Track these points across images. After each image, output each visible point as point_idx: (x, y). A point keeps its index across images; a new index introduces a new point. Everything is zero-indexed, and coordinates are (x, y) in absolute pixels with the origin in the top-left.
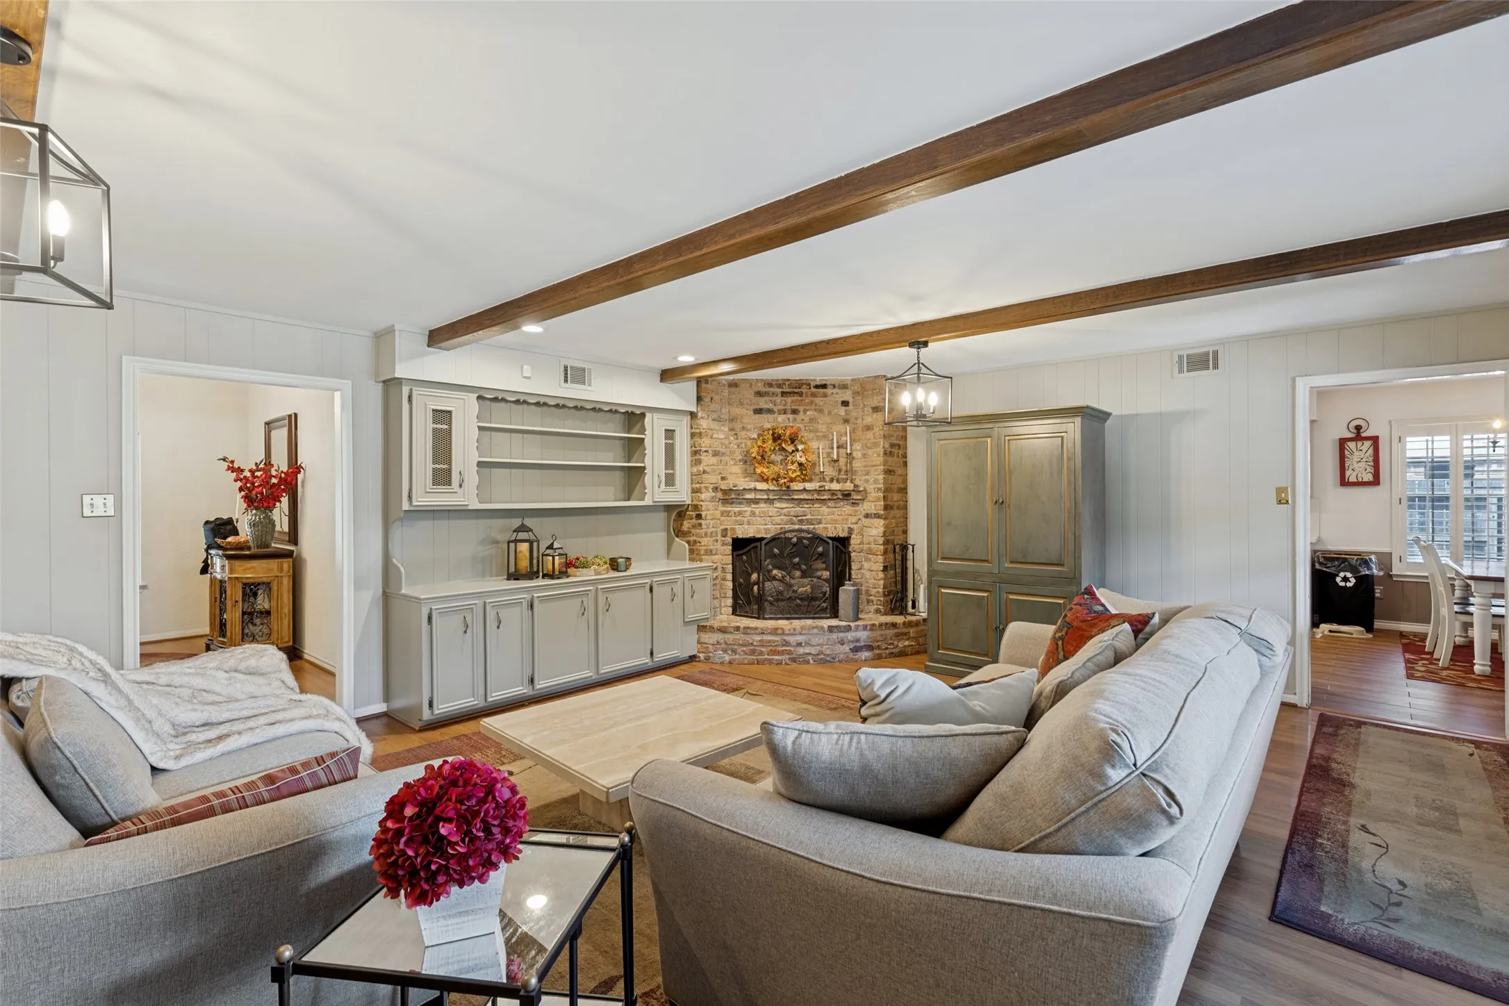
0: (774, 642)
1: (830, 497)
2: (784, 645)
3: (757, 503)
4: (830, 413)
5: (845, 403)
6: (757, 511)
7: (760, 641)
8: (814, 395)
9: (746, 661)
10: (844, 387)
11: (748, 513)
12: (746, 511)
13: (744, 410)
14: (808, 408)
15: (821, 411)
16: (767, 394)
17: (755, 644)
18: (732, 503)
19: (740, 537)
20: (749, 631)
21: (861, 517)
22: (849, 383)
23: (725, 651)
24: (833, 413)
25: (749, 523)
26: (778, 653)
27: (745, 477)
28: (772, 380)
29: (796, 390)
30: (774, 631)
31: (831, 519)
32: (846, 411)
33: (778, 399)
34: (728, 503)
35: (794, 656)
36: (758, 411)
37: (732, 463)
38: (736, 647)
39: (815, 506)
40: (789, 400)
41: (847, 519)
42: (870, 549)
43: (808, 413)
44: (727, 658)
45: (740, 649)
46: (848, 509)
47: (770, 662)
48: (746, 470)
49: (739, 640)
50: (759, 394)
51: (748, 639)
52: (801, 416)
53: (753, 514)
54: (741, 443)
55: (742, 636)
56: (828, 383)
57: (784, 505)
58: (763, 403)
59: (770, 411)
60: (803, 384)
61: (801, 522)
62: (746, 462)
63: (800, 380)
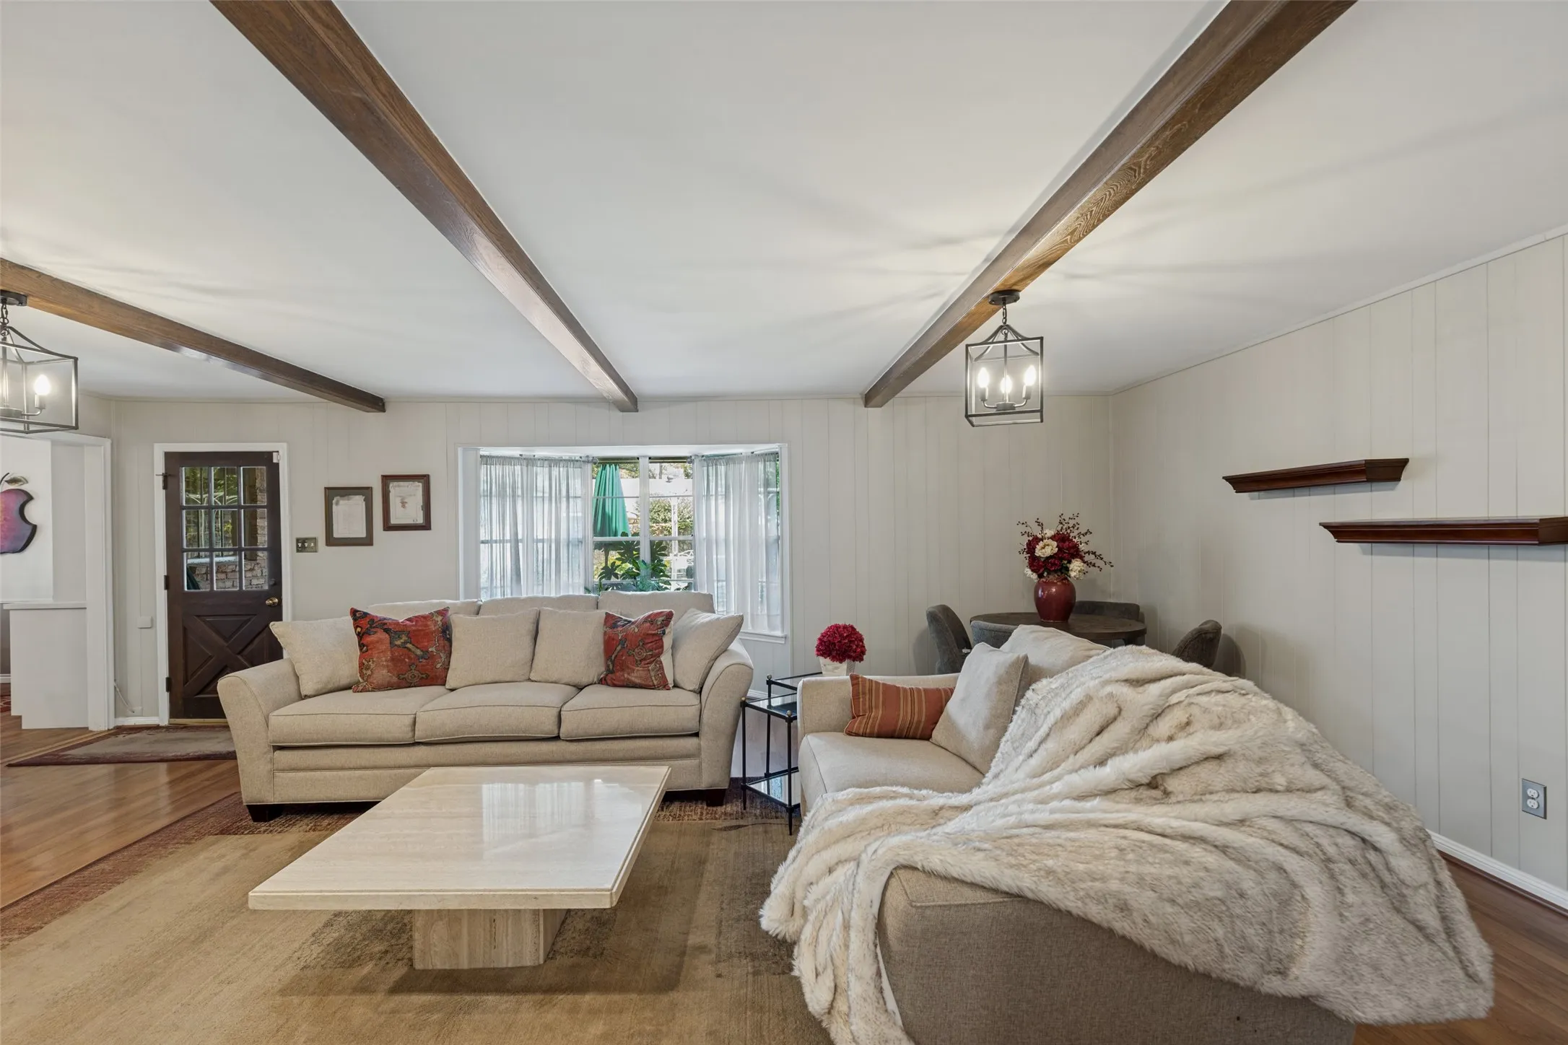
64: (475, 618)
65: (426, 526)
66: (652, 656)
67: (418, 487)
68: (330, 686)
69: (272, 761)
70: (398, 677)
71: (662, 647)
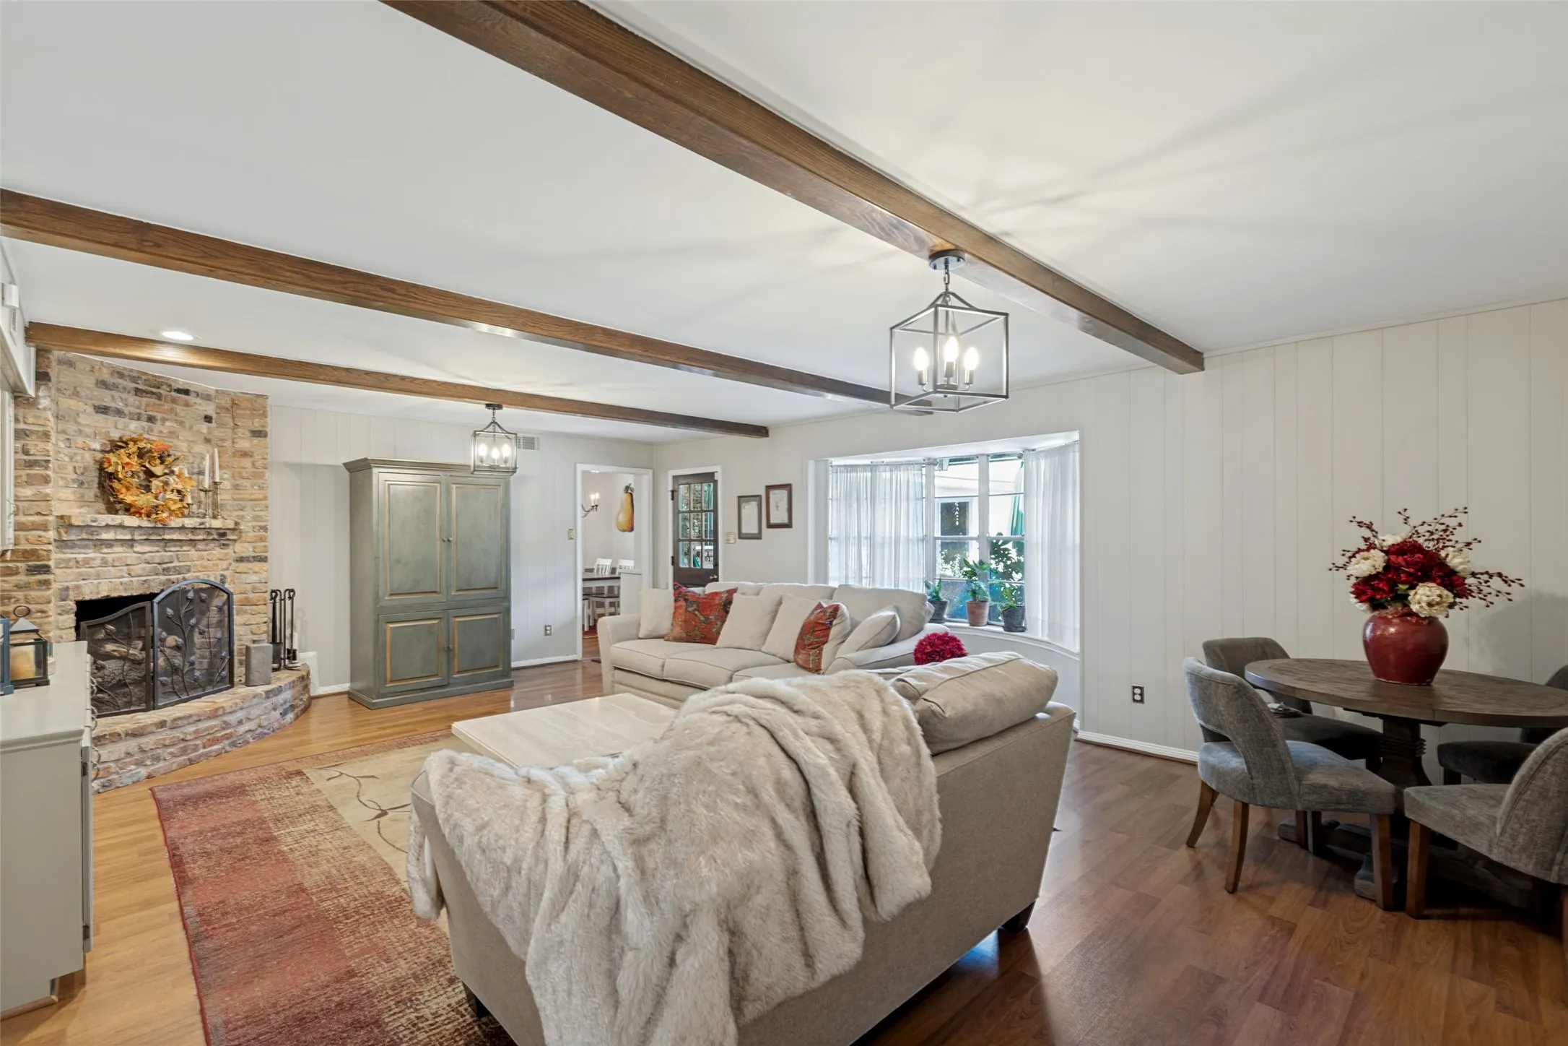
0: (212, 727)
1: (205, 537)
2: (224, 729)
3: (111, 546)
4: (191, 428)
5: (208, 419)
6: (110, 557)
7: (195, 732)
8: (174, 401)
9: (174, 767)
10: (208, 398)
11: (98, 562)
12: (93, 559)
13: (81, 404)
14: (167, 417)
15: (181, 423)
16: (115, 387)
17: (189, 738)
18: (73, 547)
19: (87, 598)
20: (180, 723)
21: (231, 561)
22: (213, 394)
23: (140, 763)
24: (195, 429)
25: (98, 577)
26: (217, 741)
27: (81, 507)
28: (125, 369)
29: (154, 390)
30: (214, 714)
31: (202, 566)
32: (209, 428)
33: (132, 399)
34: (67, 547)
35: (234, 739)
36: (102, 410)
37: (61, 483)
38: (159, 751)
39: (184, 548)
40: (144, 400)
41: (217, 565)
42: (247, 599)
43: (168, 424)
44: (143, 772)
45: (165, 753)
46: (218, 552)
47: (207, 756)
48: (82, 496)
49: (164, 739)
50: (103, 384)
51: (178, 734)
52: (157, 427)
53: (104, 563)
54: (75, 454)
55: (169, 732)
56: (191, 389)
57: (147, 549)
58: (106, 398)
59: (119, 413)
60: (162, 384)
61: (166, 571)
62: (82, 483)
63: (160, 377)
64: (754, 597)
65: (789, 525)
66: (817, 642)
67: (784, 493)
68: (654, 634)
69: (613, 675)
70: (686, 633)
71: (827, 636)
